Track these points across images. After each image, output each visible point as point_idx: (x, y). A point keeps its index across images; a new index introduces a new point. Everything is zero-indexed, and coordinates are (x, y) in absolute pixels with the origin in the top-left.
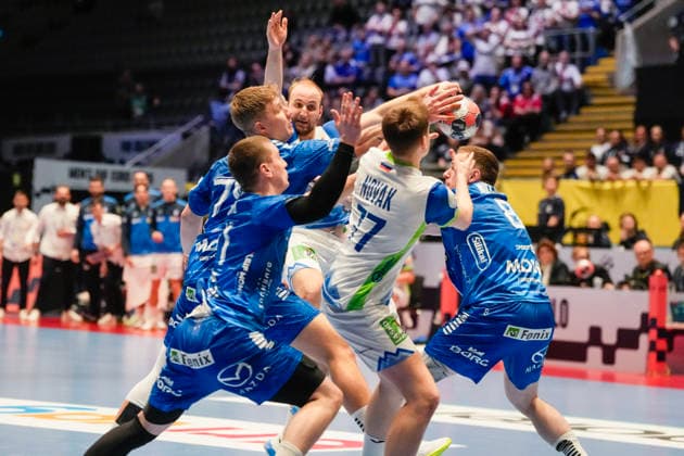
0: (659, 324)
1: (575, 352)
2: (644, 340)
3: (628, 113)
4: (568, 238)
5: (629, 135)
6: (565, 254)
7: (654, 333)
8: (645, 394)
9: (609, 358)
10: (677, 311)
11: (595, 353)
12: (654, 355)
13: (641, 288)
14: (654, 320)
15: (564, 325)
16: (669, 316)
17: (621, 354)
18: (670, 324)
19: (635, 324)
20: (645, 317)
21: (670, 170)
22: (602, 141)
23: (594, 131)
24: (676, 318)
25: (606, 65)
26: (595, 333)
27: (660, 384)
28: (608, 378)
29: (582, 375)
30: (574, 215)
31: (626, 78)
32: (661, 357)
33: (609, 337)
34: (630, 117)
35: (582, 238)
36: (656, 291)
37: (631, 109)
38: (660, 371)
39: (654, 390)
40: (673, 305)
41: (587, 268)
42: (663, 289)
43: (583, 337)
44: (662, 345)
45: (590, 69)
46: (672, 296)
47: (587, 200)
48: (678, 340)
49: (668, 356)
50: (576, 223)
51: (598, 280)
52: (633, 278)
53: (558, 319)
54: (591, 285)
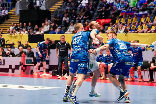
0: (23, 64)
1: (6, 70)
2: (20, 67)
3: (18, 20)
4: (5, 47)
5: (18, 24)
6: (6, 50)
7: (22, 66)
9: (13, 71)
10: (27, 61)
11: (10, 71)
12: (22, 70)
13: (20, 57)
14: (22, 63)
15: (4, 65)
16: (25, 62)
17: (16, 71)
18: (26, 64)
19: (19, 64)
20: (20, 62)
21: (26, 32)
22: (13, 26)
23: (11, 24)
24: (27, 63)
25: (14, 10)
26: (10, 66)
27: (23, 76)
28: (13, 76)
29: (8, 75)
30: (7, 41)
31: (18, 13)
32: (24, 71)
33: (13, 67)
34: (19, 21)
35: (8, 46)
36: (23, 57)
37: (19, 19)
38: (24, 74)
39: (22, 78)
40: (26, 60)
41: (9, 53)
42: (24, 57)
43: (8, 67)
44: (24, 68)
45: (10, 11)
46: (26, 58)
47: (9, 38)
48: (27, 67)
49: (25, 71)
50: (7, 43)
51: (11, 55)
52: (18, 55)
53: (2, 64)
54: (9, 56)
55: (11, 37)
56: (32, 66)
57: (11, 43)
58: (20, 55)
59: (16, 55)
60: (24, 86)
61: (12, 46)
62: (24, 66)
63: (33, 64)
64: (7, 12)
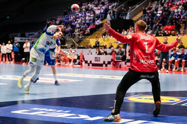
1: (101, 65)
2: (112, 63)
4: (100, 48)
6: (100, 50)
7: (113, 62)
8: (112, 71)
9: (106, 66)
11: (104, 65)
12: (113, 65)
15: (99, 61)
16: (115, 59)
17: (108, 65)
18: (116, 60)
19: (110, 60)
20: (112, 59)
25: (105, 20)
26: (104, 62)
27: (114, 69)
28: (106, 69)
29: (102, 69)
30: (101, 44)
32: (114, 65)
33: (106, 63)
35: (102, 47)
38: (114, 68)
39: (113, 71)
40: (116, 57)
41: (103, 52)
42: (114, 55)
43: (102, 63)
44: (114, 64)
45: (103, 21)
46: (116, 56)
47: (103, 41)
48: (117, 63)
49: (116, 65)
50: (101, 45)
51: (104, 54)
52: (110, 53)
53: (98, 60)
54: (103, 55)
55: (104, 40)
56: (120, 61)
57: (105, 45)
58: (111, 54)
59: (108, 53)
60: (115, 77)
61: (105, 47)
62: (115, 62)
63: (121, 60)
64: (101, 22)
